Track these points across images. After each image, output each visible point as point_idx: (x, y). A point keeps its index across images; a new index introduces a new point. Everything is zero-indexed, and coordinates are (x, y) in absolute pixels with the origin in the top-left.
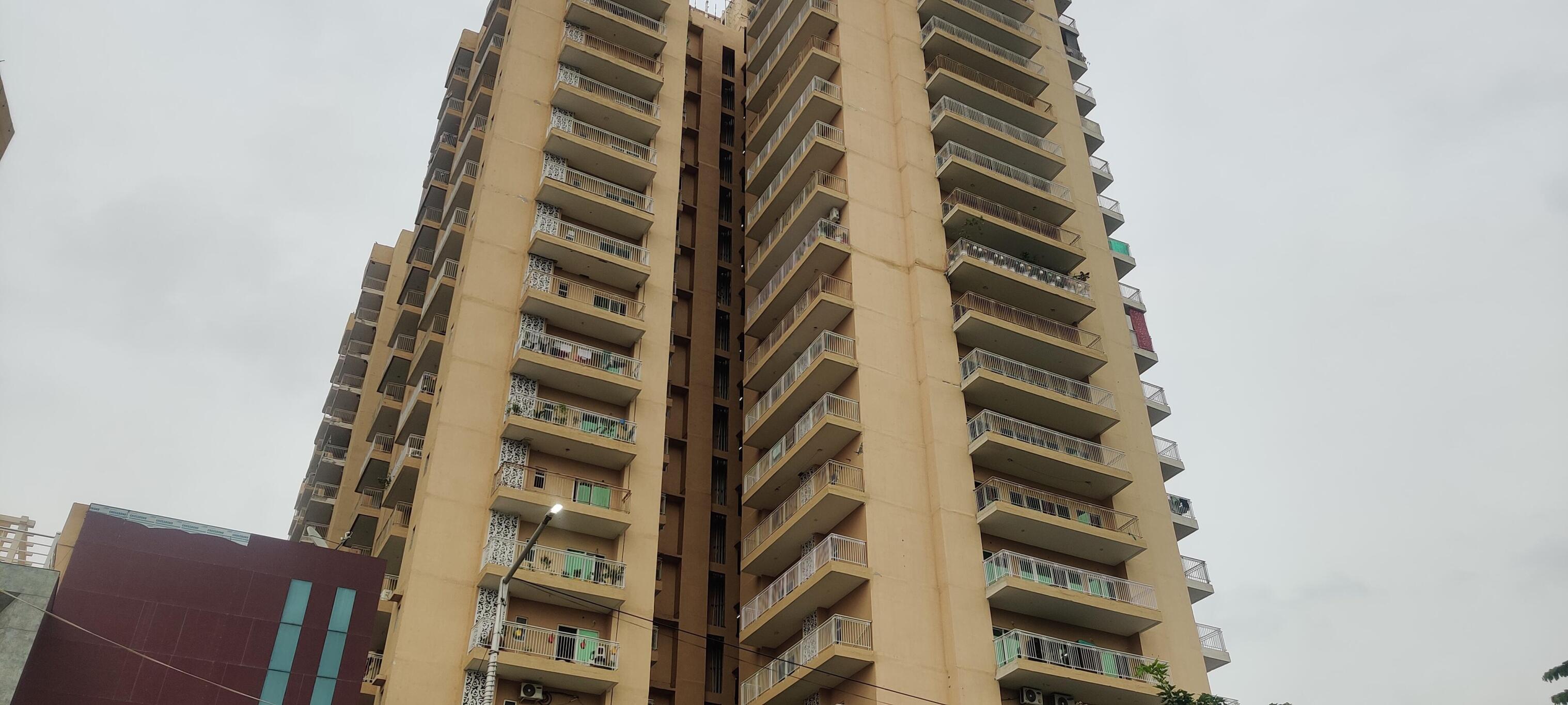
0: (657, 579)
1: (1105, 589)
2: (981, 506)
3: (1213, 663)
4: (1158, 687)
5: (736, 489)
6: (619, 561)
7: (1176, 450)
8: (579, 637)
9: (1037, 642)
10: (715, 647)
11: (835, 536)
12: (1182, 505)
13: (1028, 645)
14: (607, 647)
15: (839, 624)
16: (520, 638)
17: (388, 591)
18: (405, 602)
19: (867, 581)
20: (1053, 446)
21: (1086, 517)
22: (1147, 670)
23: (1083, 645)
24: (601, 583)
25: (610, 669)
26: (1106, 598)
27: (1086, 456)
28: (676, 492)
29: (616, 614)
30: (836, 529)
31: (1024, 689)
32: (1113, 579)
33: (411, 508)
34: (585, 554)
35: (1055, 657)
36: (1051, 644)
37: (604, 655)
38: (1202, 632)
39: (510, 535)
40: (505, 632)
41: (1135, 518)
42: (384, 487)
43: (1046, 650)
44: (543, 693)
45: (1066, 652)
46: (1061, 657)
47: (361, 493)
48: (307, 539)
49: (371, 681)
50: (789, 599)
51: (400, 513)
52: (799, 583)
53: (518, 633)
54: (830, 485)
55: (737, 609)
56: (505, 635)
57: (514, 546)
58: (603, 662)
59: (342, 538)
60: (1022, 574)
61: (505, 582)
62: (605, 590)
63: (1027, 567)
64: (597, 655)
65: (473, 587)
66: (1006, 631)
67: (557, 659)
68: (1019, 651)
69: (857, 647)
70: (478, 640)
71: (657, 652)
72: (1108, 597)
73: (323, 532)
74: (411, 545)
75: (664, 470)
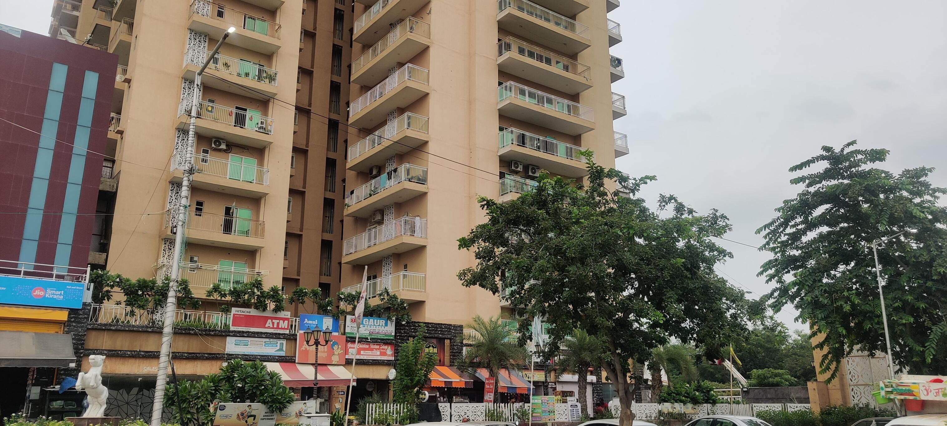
0: (298, 82)
1: (566, 108)
2: (500, 54)
3: (619, 154)
4: (587, 163)
5: (349, 30)
6: (273, 69)
7: (619, 29)
8: (248, 114)
9: (523, 136)
10: (333, 126)
11: (410, 65)
12: (617, 62)
13: (518, 137)
14: (266, 121)
15: (409, 118)
16: (211, 111)
17: (121, 76)
18: (134, 84)
19: (427, 94)
20: (548, 20)
21: (561, 65)
22: (582, 154)
23: (549, 140)
24: (262, 82)
25: (268, 134)
26: (565, 113)
27: (566, 28)
28: (310, 29)
29: (272, 100)
30: (411, 61)
31: (513, 161)
32: (571, 103)
33: (133, 23)
34: (252, 63)
35: (532, 145)
36: (531, 137)
37: (264, 126)
38: (617, 136)
39: (202, 47)
40: (201, 107)
41: (589, 68)
42: (113, 7)
43: (527, 141)
44: (227, 146)
45: (539, 143)
46: (536, 145)
47: (97, 9)
48: (62, 37)
49: (114, 131)
50: (380, 101)
51: (126, 26)
52: (387, 92)
53: (210, 109)
54: (409, 33)
55: (348, 104)
56: (201, 109)
57: (205, 54)
58: (263, 130)
59: (86, 38)
60: (520, 96)
61: (200, 74)
62: (264, 86)
63: (522, 92)
64: (260, 125)
65: (179, 78)
66: (506, 129)
67: (235, 126)
68: (512, 140)
69: (419, 132)
70: (183, 111)
71: (297, 126)
72: (567, 113)
73: (73, 34)
74: (135, 47)
75: (303, 14)
